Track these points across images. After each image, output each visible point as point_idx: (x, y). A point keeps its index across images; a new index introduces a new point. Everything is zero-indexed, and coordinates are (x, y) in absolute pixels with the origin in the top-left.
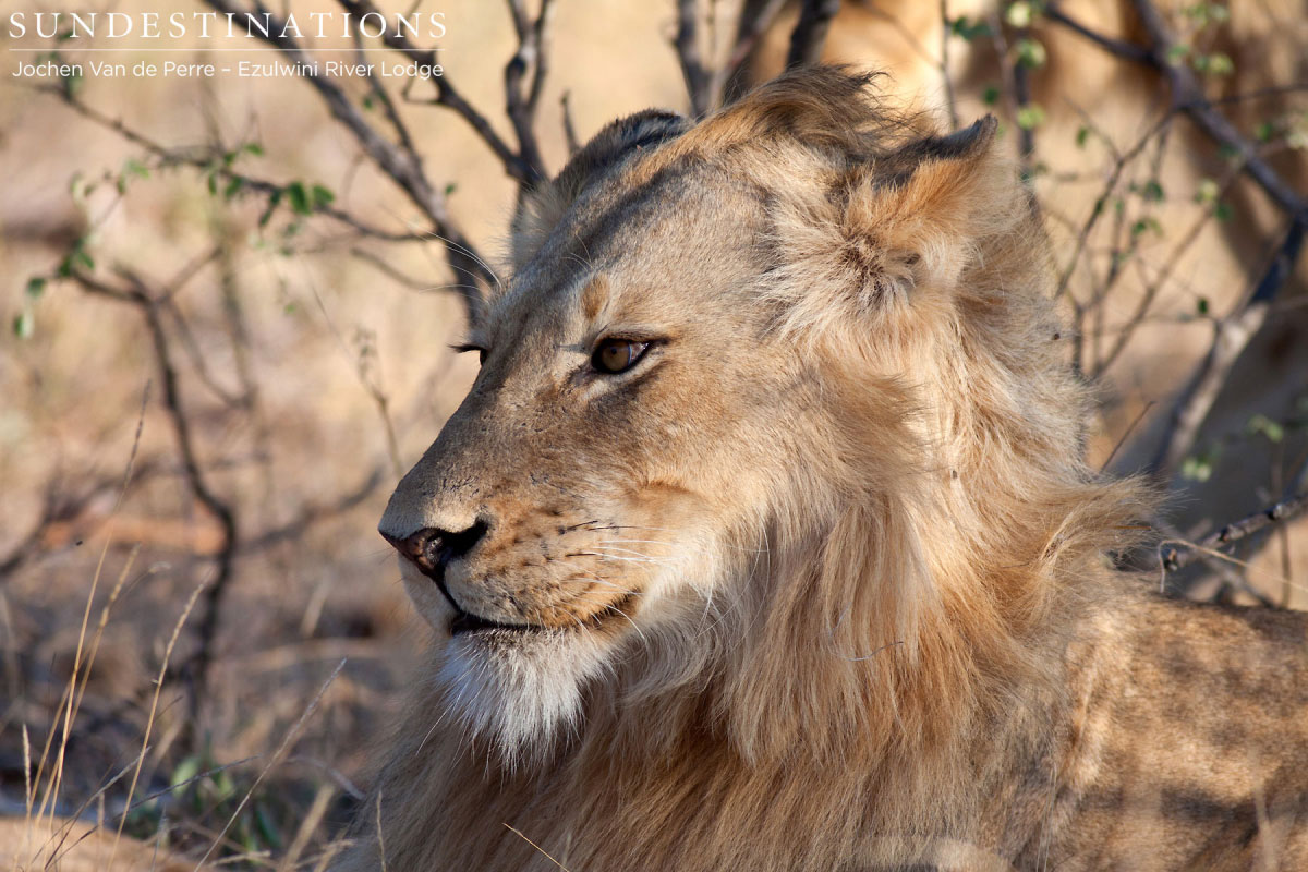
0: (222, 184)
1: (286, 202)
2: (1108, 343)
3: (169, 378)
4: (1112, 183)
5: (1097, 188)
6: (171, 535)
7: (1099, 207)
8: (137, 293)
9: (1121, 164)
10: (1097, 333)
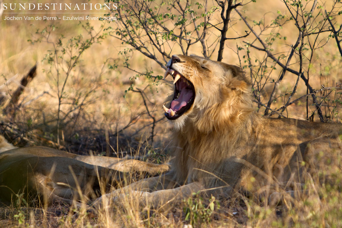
0: (149, 77)
1: (157, 78)
2: (262, 86)
3: (145, 101)
4: (260, 66)
5: (259, 67)
6: (147, 120)
7: (259, 70)
8: (140, 91)
9: (261, 64)
10: (260, 85)
